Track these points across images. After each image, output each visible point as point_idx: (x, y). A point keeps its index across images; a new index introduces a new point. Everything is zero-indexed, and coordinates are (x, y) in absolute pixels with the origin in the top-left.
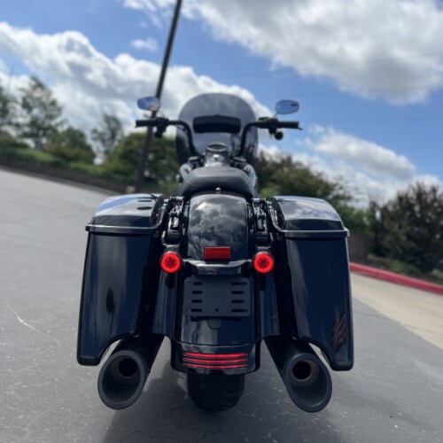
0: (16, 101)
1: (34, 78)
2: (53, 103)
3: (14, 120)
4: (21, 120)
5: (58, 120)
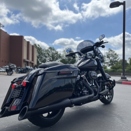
0: (106, 57)
1: (109, 49)
2: (116, 54)
3: (106, 62)
4: (107, 61)
5: (118, 59)
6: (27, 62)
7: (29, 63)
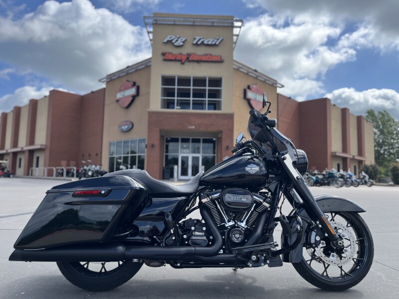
6: (344, 160)
7: (348, 160)
